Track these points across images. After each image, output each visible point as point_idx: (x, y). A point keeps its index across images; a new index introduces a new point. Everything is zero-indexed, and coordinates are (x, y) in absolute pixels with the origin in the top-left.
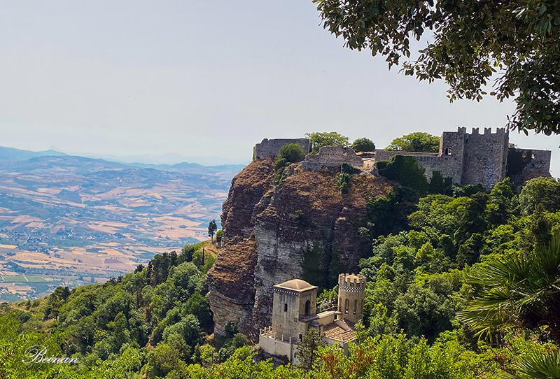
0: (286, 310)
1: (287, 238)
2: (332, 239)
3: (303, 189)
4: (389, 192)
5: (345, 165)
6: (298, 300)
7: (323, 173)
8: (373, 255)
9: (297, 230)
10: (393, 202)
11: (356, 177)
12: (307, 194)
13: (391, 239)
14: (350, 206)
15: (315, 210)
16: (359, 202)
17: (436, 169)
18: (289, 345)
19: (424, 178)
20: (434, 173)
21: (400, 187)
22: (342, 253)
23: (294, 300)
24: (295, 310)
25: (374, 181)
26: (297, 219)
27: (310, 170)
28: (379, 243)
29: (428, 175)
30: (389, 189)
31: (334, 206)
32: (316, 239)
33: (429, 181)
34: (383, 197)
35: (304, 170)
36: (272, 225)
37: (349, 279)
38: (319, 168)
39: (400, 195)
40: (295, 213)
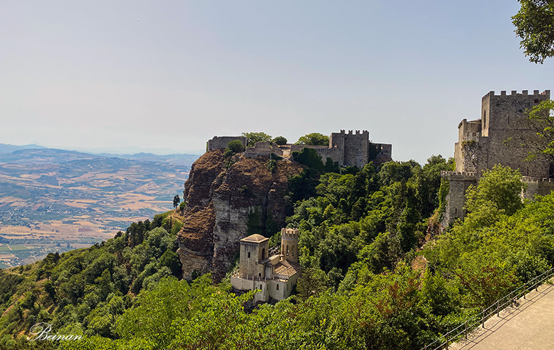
0: (249, 257)
1: (236, 205)
2: (267, 204)
3: (246, 171)
4: (301, 172)
5: (272, 154)
6: (257, 249)
7: (259, 160)
8: (294, 214)
9: (244, 200)
10: (304, 178)
11: (280, 162)
12: (249, 174)
13: (305, 203)
14: (278, 182)
15: (255, 185)
16: (283, 179)
17: (328, 156)
18: (252, 282)
19: (322, 162)
20: (328, 159)
21: (307, 168)
22: (274, 214)
23: (255, 249)
24: (256, 256)
25: (291, 165)
26: (243, 192)
27: (250, 158)
28: (297, 206)
29: (324, 160)
30: (301, 170)
31: (267, 182)
32: (256, 205)
33: (325, 165)
34: (298, 175)
35: (246, 158)
36: (225, 196)
37: (288, 232)
38: (256, 156)
39: (308, 174)
40: (241, 187)
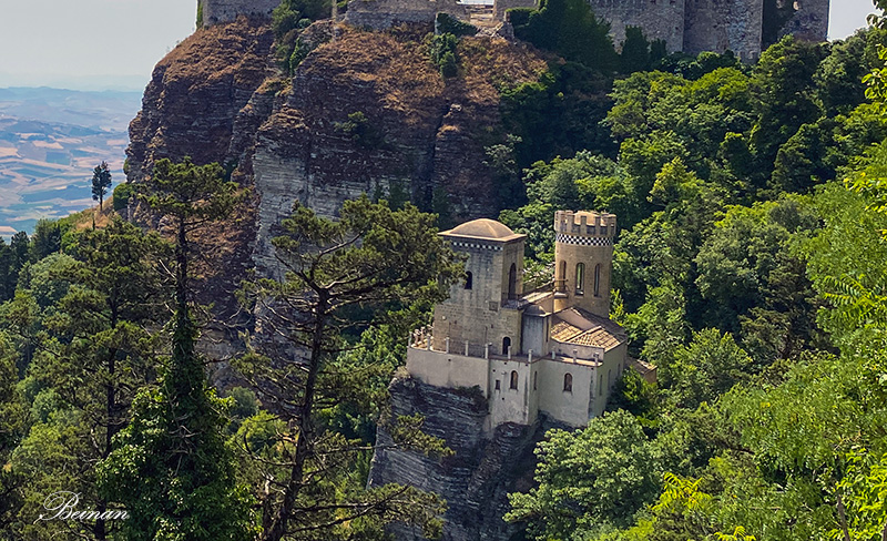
0: (468, 286)
1: (330, 174)
2: (428, 174)
3: (359, 68)
4: (540, 72)
5: (443, 18)
7: (399, 36)
8: (526, 201)
9: (354, 156)
10: (551, 92)
11: (470, 42)
12: (368, 77)
13: (562, 165)
14: (465, 102)
15: (392, 112)
16: (482, 93)
17: (633, 23)
18: (485, 362)
19: (608, 45)
20: (629, 32)
21: (562, 61)
22: (457, 201)
23: (489, 260)
24: (491, 285)
25: (507, 50)
26: (353, 132)
27: (368, 29)
28: (537, 177)
29: (617, 37)
30: (541, 67)
31: (428, 103)
32: (397, 173)
33: (618, 50)
34: (530, 82)
35: (357, 30)
36: (293, 147)
38: (388, 24)
39: (564, 78)
40: (347, 119)
